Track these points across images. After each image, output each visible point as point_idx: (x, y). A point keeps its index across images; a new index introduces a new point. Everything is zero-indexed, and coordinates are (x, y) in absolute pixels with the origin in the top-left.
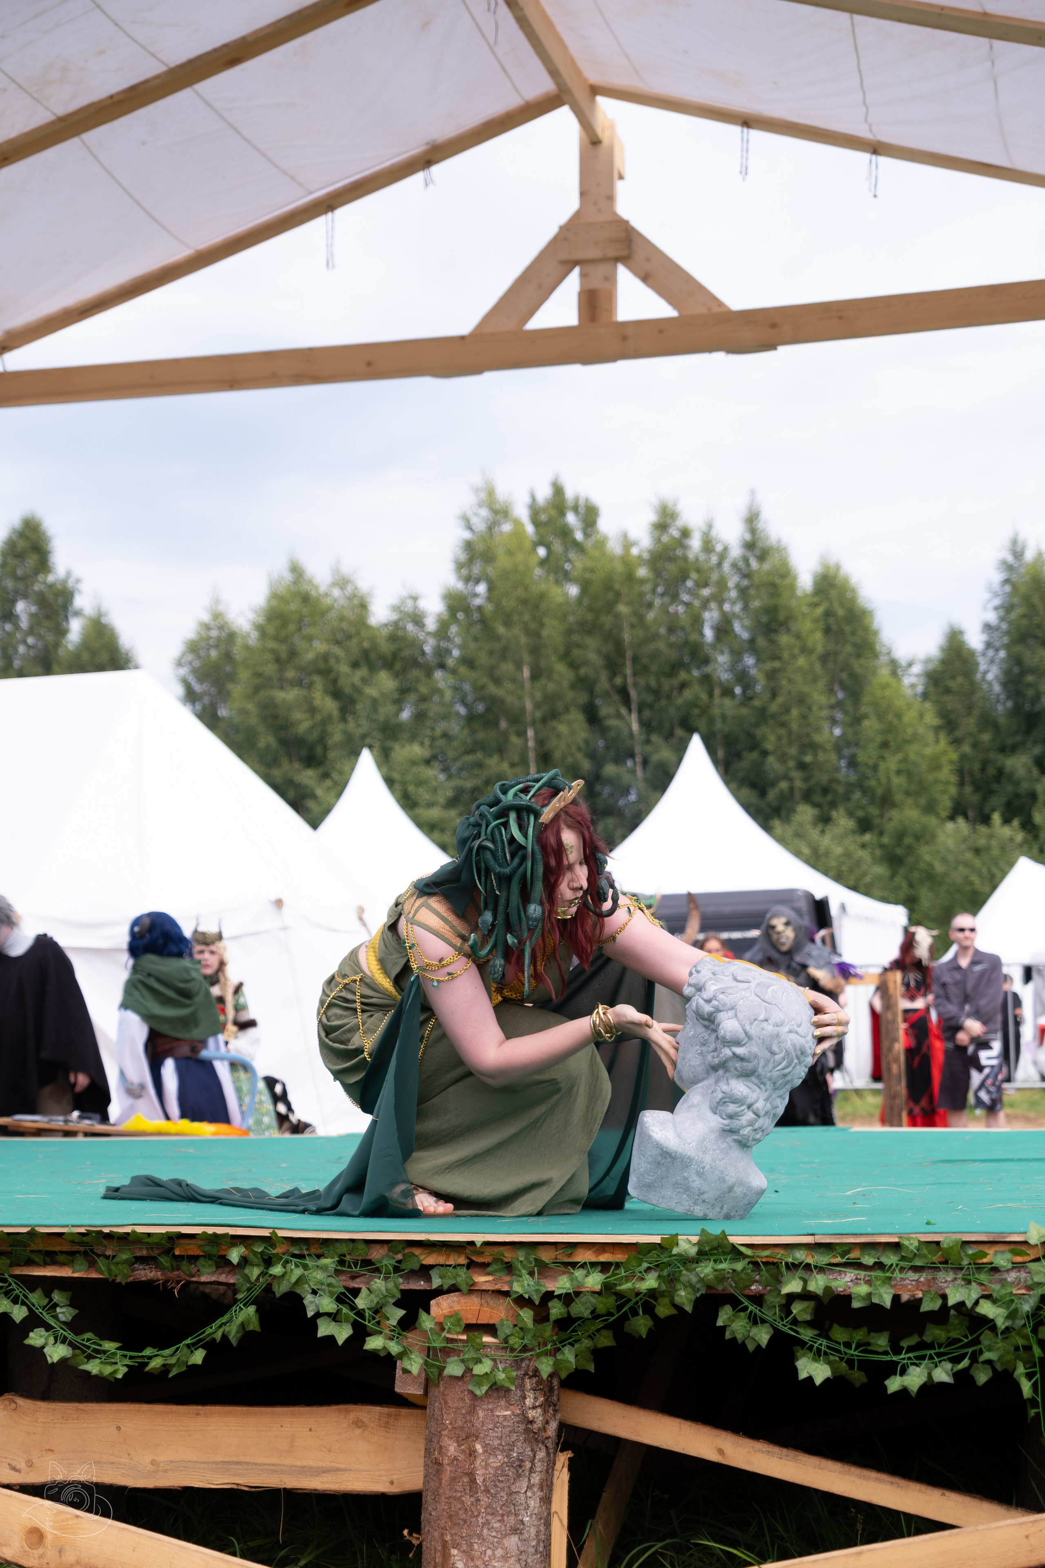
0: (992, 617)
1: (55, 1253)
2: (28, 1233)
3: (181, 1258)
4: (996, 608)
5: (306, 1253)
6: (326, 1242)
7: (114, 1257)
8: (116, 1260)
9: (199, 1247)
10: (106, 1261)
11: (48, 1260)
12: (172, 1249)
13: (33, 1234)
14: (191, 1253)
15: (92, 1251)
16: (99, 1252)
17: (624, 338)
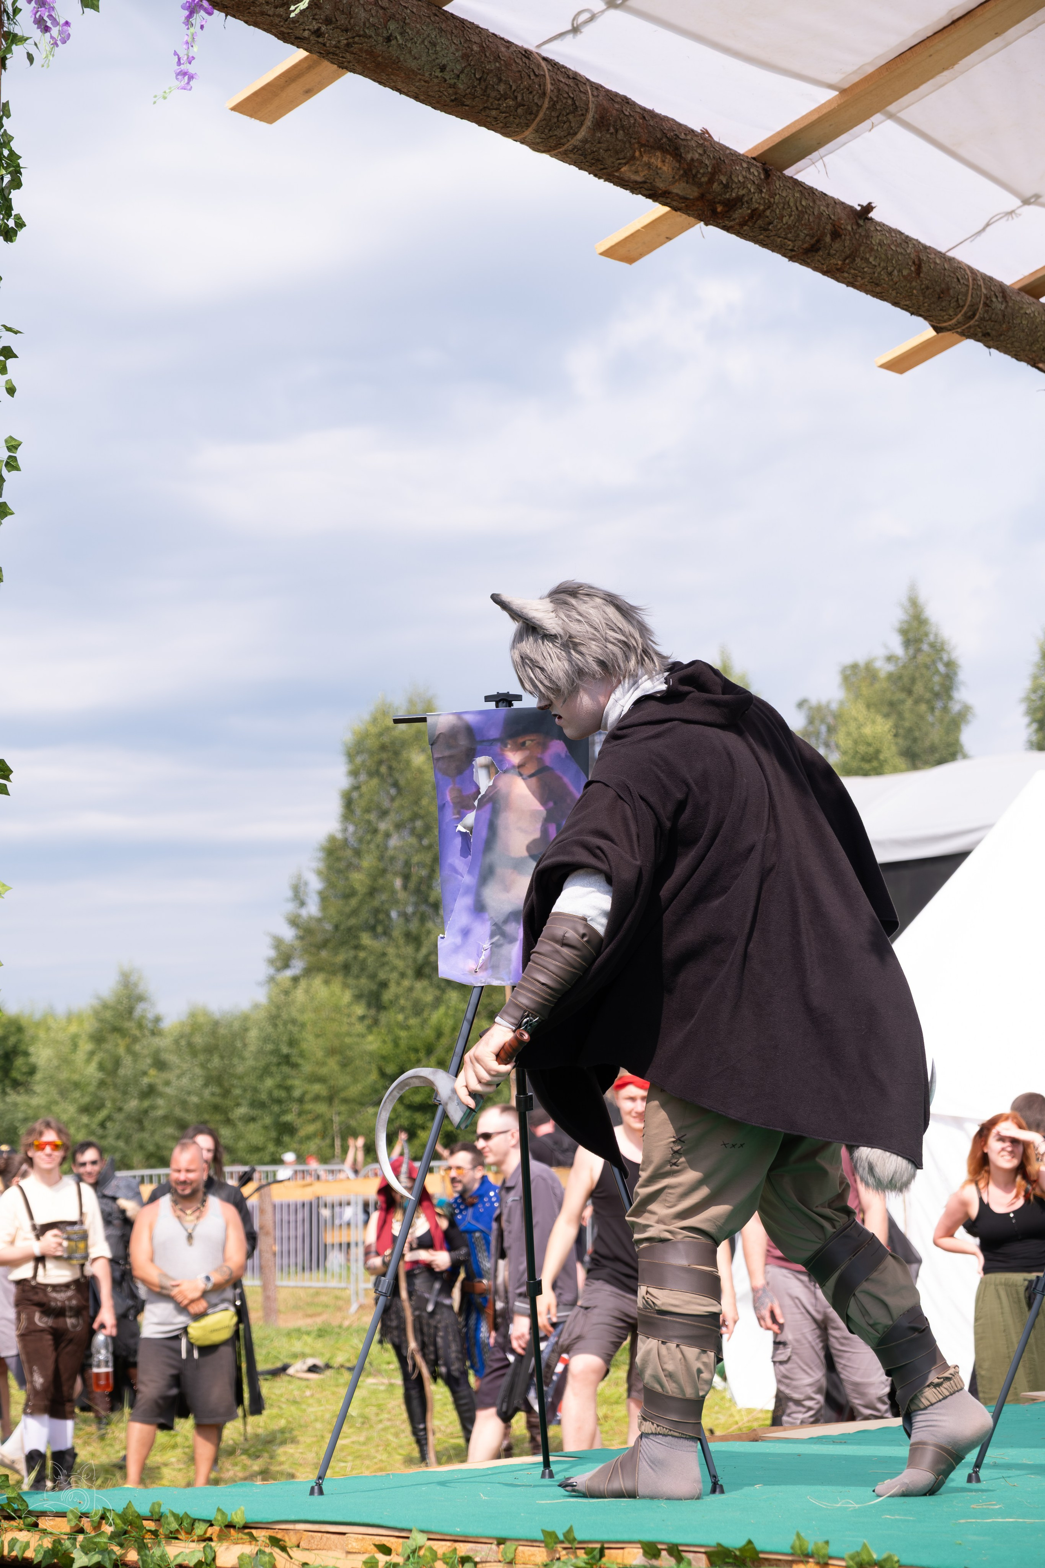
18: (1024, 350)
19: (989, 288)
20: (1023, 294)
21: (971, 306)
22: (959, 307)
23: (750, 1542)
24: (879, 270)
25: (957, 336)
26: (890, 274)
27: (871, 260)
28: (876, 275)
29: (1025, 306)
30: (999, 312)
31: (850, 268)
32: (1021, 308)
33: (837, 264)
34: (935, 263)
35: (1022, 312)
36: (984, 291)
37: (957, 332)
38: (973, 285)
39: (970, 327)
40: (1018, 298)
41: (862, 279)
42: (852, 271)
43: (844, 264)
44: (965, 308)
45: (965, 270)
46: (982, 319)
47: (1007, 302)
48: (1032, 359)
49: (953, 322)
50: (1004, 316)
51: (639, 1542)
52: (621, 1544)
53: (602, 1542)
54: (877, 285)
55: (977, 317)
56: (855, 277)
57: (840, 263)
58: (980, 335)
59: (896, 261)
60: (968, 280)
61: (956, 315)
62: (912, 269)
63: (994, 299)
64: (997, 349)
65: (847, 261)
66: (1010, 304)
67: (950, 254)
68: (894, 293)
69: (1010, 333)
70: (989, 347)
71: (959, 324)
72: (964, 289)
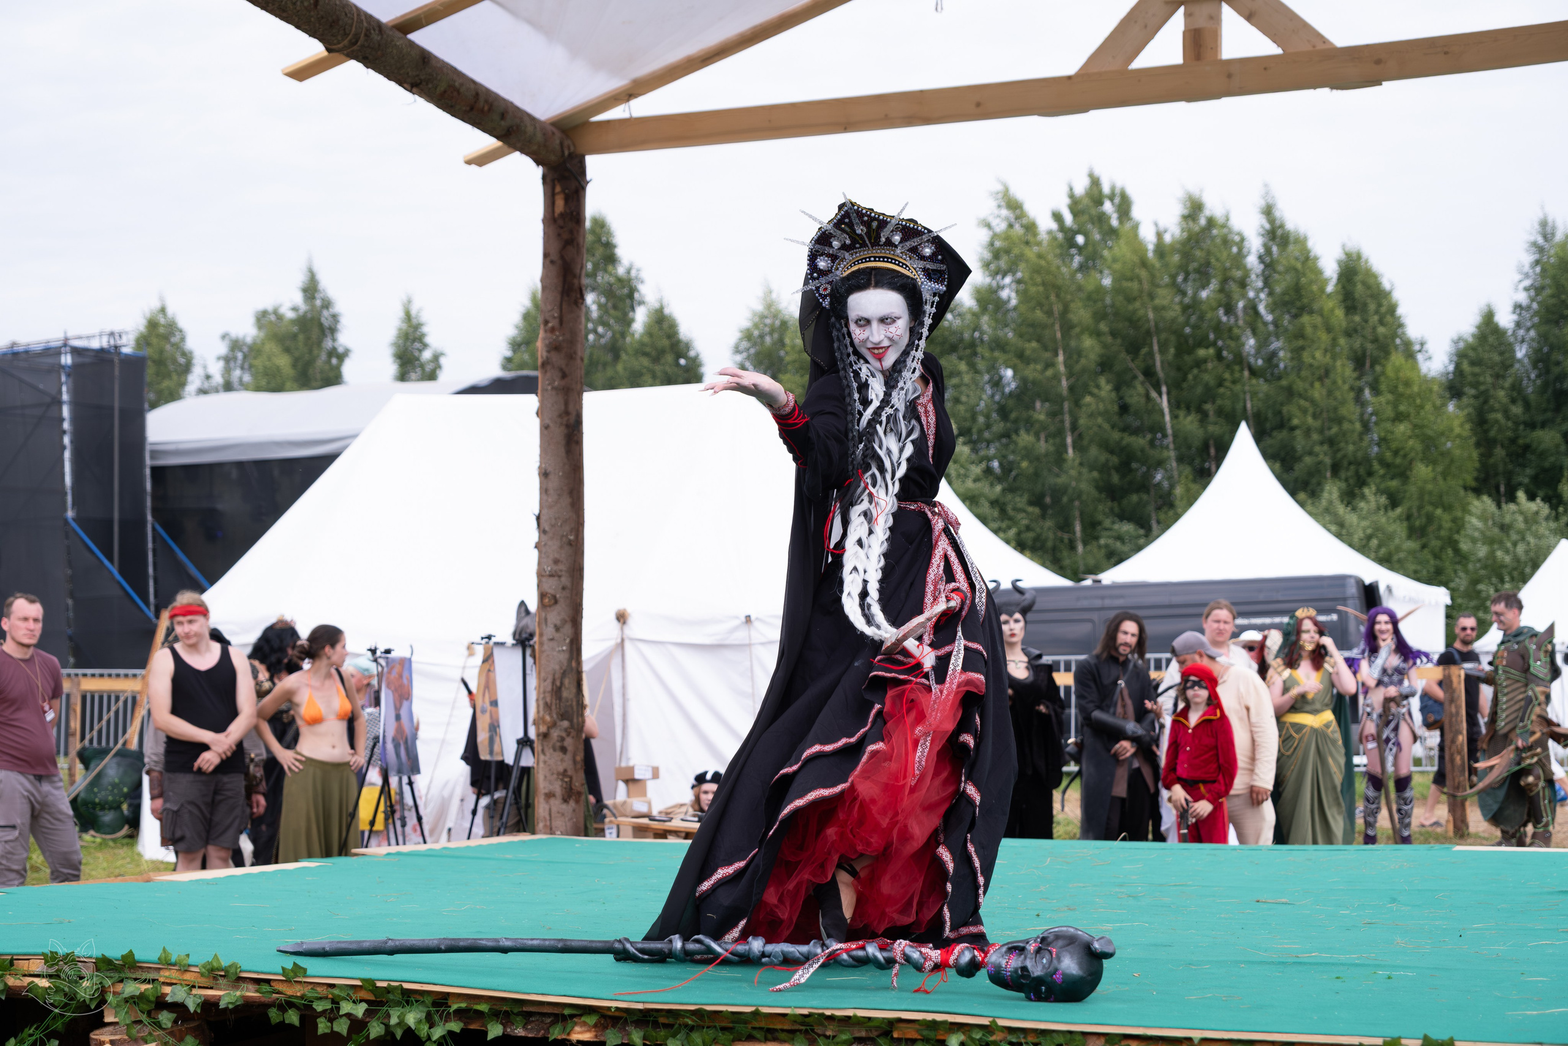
0: (1522, 297)
1: (776, 1030)
2: (752, 1013)
3: (899, 1040)
4: (1526, 289)
5: (1023, 1041)
6: (1044, 1032)
7: (834, 1037)
8: (837, 1040)
9: (917, 1031)
10: (827, 1041)
11: (769, 1036)
12: (891, 1032)
13: (756, 1014)
14: (909, 1036)
15: (813, 1030)
16: (819, 1032)
17: (1229, 76)
18: (394, 73)
19: (369, 23)
20: (394, 29)
21: (355, 34)
22: (346, 35)
23: (131, 951)
25: (343, 57)
26: (294, 4)
29: (395, 39)
30: (376, 41)
32: (392, 41)
35: (394, 43)
36: (365, 24)
37: (344, 54)
38: (358, 18)
39: (354, 51)
40: (391, 33)
44: (350, 37)
45: (351, 8)
46: (362, 46)
47: (382, 35)
48: (399, 80)
49: (341, 46)
50: (379, 45)
51: (43, 954)
52: (27, 956)
53: (13, 955)
54: (284, 11)
55: (359, 44)
58: (361, 57)
60: (354, 15)
61: (343, 40)
63: (372, 32)
64: (373, 69)
66: (384, 37)
68: (296, 18)
69: (384, 59)
70: (367, 67)
71: (345, 47)
72: (350, 21)
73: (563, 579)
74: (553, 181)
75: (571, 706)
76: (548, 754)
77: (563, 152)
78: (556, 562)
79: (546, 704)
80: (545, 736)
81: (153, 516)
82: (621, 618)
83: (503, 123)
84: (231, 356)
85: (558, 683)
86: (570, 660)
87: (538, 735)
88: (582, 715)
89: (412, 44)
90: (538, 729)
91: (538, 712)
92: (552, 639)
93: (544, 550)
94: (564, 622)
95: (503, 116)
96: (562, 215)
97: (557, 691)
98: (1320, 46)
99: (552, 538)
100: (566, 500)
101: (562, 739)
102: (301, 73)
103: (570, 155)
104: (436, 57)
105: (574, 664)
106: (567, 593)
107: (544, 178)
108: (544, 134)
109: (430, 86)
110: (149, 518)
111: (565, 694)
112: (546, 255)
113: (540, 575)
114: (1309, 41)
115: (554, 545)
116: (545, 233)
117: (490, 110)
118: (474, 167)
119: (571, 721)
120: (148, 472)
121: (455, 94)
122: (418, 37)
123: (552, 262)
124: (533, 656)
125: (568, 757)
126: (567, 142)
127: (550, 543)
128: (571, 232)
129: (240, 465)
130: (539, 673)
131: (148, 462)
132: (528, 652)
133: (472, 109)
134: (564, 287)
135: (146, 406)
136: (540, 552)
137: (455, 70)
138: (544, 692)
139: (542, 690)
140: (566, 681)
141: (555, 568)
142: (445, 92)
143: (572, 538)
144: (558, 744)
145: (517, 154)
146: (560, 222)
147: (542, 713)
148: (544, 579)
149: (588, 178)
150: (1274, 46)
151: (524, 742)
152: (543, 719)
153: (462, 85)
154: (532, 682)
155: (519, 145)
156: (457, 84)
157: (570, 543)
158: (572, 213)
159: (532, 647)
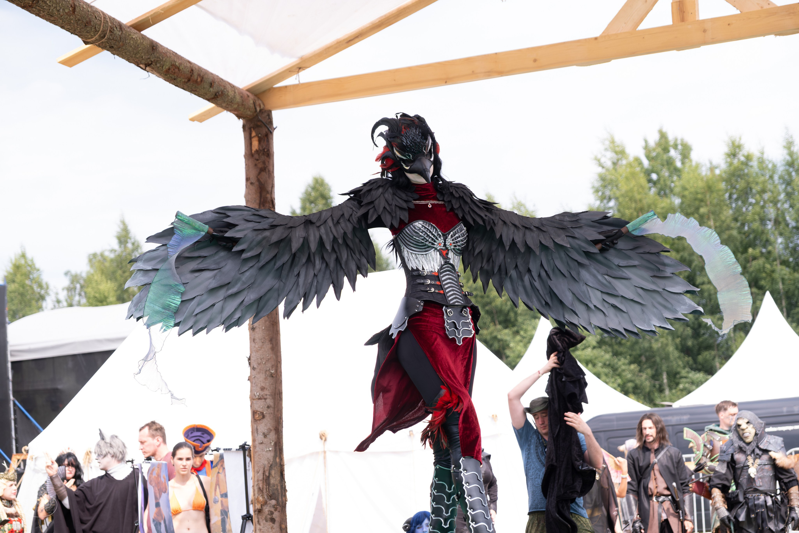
17: (705, 31)
18: (132, 57)
19: (112, 23)
20: (131, 28)
21: (103, 31)
22: (96, 31)
24: (52, 8)
25: (98, 48)
26: (58, 11)
27: (48, 2)
28: (51, 11)
29: (132, 34)
30: (118, 36)
31: (36, 6)
32: (130, 35)
33: (29, 3)
34: (83, 7)
35: (130, 37)
36: (110, 24)
37: (96, 45)
38: (104, 20)
39: (102, 42)
40: (128, 30)
41: (43, 12)
42: (38, 8)
43: (33, 3)
44: (100, 32)
45: (99, 13)
46: (109, 39)
47: (122, 31)
48: (136, 62)
49: (94, 39)
50: (120, 38)
54: (52, 16)
55: (106, 38)
56: (39, 11)
57: (31, 2)
58: (108, 47)
59: (62, 5)
60: (101, 18)
61: (95, 35)
62: (71, 9)
63: (115, 29)
64: (118, 55)
65: (34, 2)
66: (124, 32)
67: (92, 4)
68: (61, 21)
69: (124, 47)
70: (114, 54)
71: (97, 40)
72: (99, 23)
73: (268, 401)
74: (250, 129)
75: (277, 489)
76: (262, 524)
77: (256, 109)
78: (263, 389)
79: (259, 488)
80: (259, 511)
81: (14, 396)
82: (323, 437)
83: (211, 89)
84: (72, 286)
85: (267, 474)
86: (275, 457)
87: (255, 511)
88: (285, 496)
89: (144, 37)
90: (255, 506)
91: (254, 495)
92: (261, 443)
93: (254, 381)
94: (270, 430)
95: (211, 85)
96: (257, 151)
97: (266, 479)
98: (766, 7)
99: (259, 373)
100: (268, 346)
101: (272, 513)
102: (70, 62)
103: (261, 110)
104: (161, 46)
105: (278, 460)
106: (271, 410)
107: (244, 127)
108: (242, 97)
109: (158, 65)
110: (11, 397)
111: (272, 481)
112: (247, 179)
113: (252, 399)
114: (758, 4)
115: (261, 377)
116: (246, 165)
117: (201, 81)
118: (196, 122)
119: (277, 500)
120: (9, 365)
121: (177, 70)
122: (150, 33)
123: (252, 183)
124: (250, 457)
125: (276, 525)
126: (258, 102)
127: (258, 376)
128: (264, 163)
129: (74, 356)
130: (254, 468)
131: (10, 359)
132: (247, 453)
133: (189, 80)
134: (260, 201)
135: (7, 320)
136: (251, 383)
137: (176, 54)
138: (258, 481)
139: (256, 479)
140: (273, 472)
141: (262, 393)
142: (169, 69)
143: (273, 372)
144: (269, 517)
145: (225, 111)
146: (256, 156)
147: (256, 495)
148: (255, 402)
149: (274, 126)
150: (735, 9)
151: (247, 518)
152: (257, 499)
153: (180, 64)
154: (250, 474)
155: (224, 105)
156: (177, 64)
157: (272, 376)
158: (264, 149)
159: (249, 449)
